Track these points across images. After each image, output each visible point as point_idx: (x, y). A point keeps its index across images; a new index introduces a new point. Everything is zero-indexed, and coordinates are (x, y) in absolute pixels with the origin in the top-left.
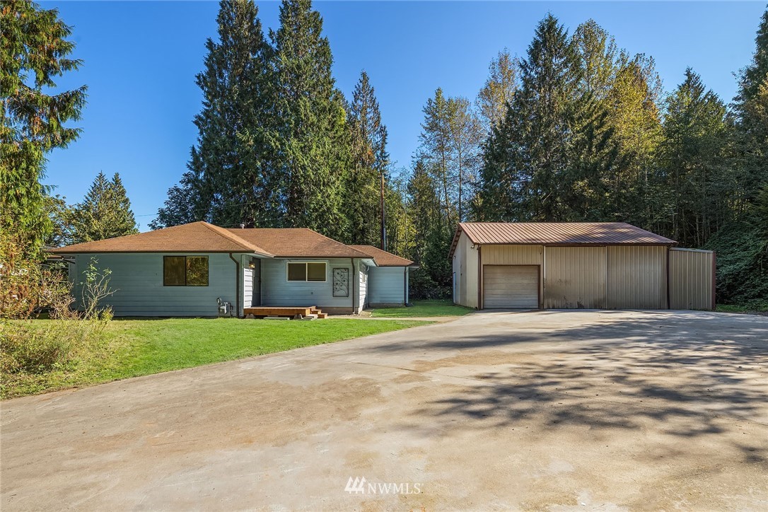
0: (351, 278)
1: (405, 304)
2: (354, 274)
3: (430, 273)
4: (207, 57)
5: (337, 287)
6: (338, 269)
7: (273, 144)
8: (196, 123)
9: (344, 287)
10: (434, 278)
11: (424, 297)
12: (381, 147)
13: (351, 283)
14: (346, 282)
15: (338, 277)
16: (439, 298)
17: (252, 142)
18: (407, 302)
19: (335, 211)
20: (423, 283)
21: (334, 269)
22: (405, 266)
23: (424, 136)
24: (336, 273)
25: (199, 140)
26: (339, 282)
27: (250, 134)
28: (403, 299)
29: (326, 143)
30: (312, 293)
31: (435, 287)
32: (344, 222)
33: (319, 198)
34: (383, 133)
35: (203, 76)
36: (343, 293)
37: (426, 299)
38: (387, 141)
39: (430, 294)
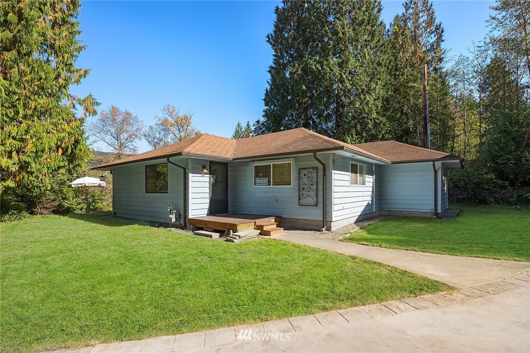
0: (321, 180)
1: (436, 214)
2: (324, 174)
3: (495, 170)
4: (276, 20)
5: (304, 193)
6: (305, 169)
7: (314, 67)
8: (270, 72)
9: (313, 193)
10: (501, 175)
11: (483, 202)
12: (435, 47)
13: (320, 187)
14: (315, 186)
15: (305, 180)
16: (510, 203)
17: (300, 72)
18: (439, 211)
19: (374, 115)
20: (481, 183)
21: (300, 170)
22: (434, 161)
23: (494, 18)
24: (302, 175)
25: (268, 82)
26: (306, 187)
27: (299, 65)
28: (433, 207)
29: (367, 54)
30: (277, 200)
31: (503, 187)
32: (384, 125)
33: (357, 106)
34: (439, 32)
35: (272, 35)
36: (310, 200)
37: (487, 204)
38: (443, 38)
39: (494, 198)
